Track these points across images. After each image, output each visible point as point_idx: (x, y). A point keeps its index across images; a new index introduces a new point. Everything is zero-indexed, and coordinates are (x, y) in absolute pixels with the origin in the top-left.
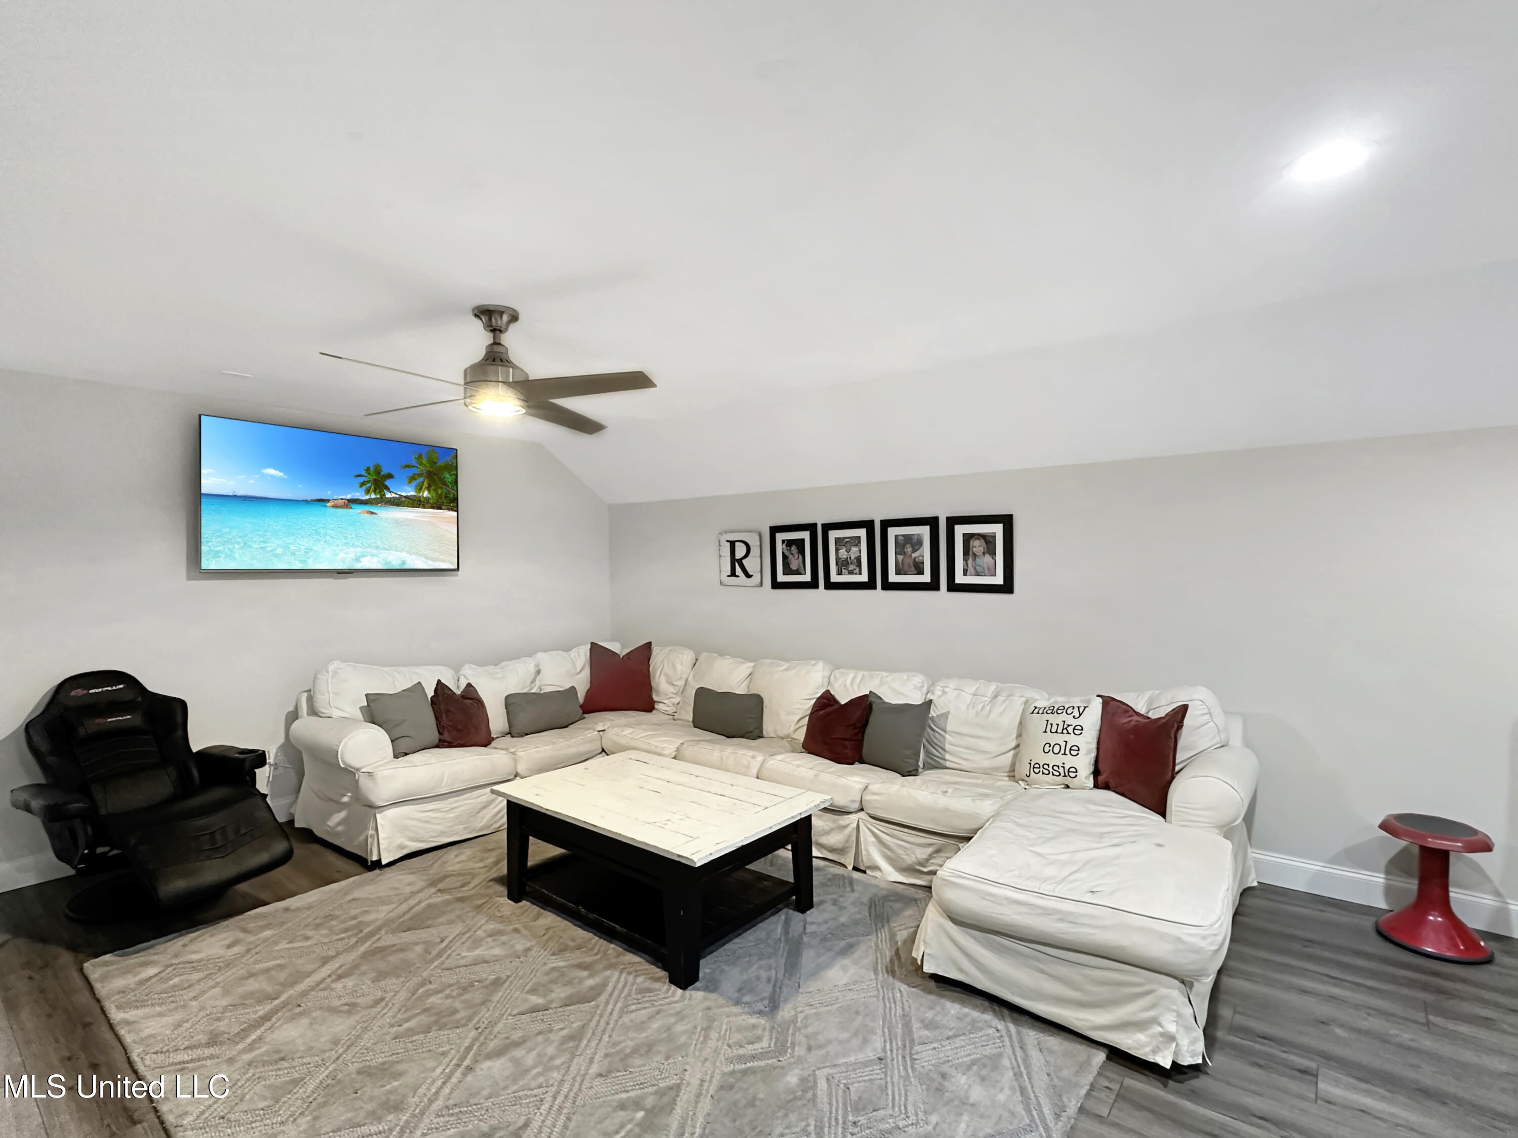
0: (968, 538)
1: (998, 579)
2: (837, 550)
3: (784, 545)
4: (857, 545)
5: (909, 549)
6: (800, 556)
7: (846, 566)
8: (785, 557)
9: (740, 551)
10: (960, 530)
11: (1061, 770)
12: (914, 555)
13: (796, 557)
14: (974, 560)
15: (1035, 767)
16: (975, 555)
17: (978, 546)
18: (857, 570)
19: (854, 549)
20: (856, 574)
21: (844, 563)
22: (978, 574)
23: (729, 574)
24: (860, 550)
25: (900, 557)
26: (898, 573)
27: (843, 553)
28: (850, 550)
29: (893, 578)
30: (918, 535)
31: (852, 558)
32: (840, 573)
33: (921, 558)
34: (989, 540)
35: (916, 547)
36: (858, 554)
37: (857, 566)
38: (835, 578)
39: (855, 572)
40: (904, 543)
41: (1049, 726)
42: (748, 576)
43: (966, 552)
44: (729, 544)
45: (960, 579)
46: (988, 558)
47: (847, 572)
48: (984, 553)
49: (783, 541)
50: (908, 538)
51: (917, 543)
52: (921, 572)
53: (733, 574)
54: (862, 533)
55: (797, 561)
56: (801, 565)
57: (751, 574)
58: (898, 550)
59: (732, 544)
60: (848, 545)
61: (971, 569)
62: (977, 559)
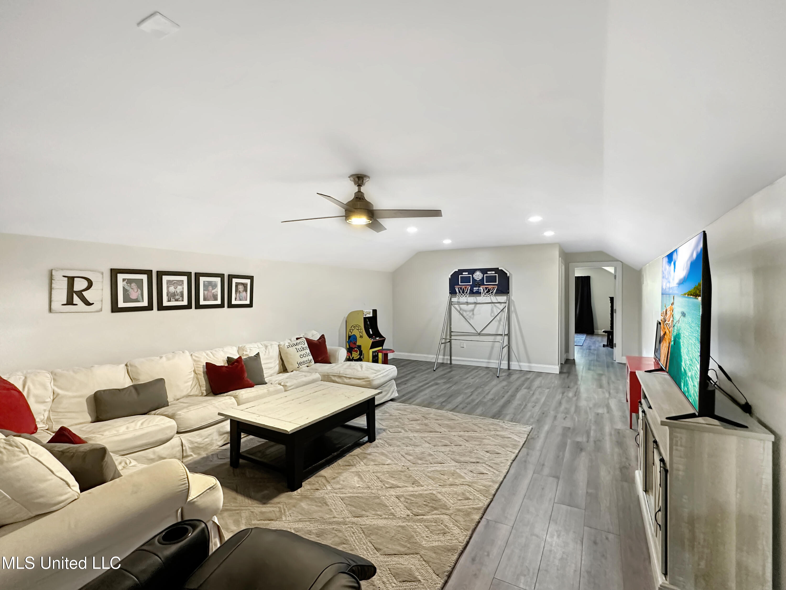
0: (237, 284)
1: (248, 302)
2: (168, 287)
3: (125, 283)
4: (181, 285)
5: (210, 288)
6: (139, 290)
7: (174, 296)
8: (125, 290)
9: (79, 285)
10: (235, 281)
11: (308, 361)
12: (213, 291)
13: (136, 291)
14: (239, 294)
15: (300, 364)
16: (240, 292)
17: (241, 288)
18: (181, 299)
19: (179, 287)
20: (180, 301)
21: (173, 295)
22: (240, 300)
23: (65, 303)
24: (183, 288)
25: (206, 292)
26: (205, 299)
27: (172, 289)
28: (177, 287)
29: (202, 302)
30: (215, 282)
31: (178, 292)
32: (169, 301)
33: (216, 293)
34: (245, 285)
35: (214, 288)
36: (181, 290)
37: (181, 297)
38: (165, 303)
39: (179, 300)
40: (208, 285)
41: (298, 350)
42: (88, 303)
43: (236, 291)
44: (66, 279)
45: (234, 302)
46: (244, 293)
47: (174, 300)
48: (243, 291)
49: (124, 280)
50: (210, 283)
51: (215, 286)
52: (216, 299)
53: (70, 302)
54: (185, 279)
55: (137, 294)
56: (140, 296)
57: (91, 302)
58: (205, 288)
59: (71, 280)
60: (175, 285)
61: (238, 298)
62: (241, 294)
